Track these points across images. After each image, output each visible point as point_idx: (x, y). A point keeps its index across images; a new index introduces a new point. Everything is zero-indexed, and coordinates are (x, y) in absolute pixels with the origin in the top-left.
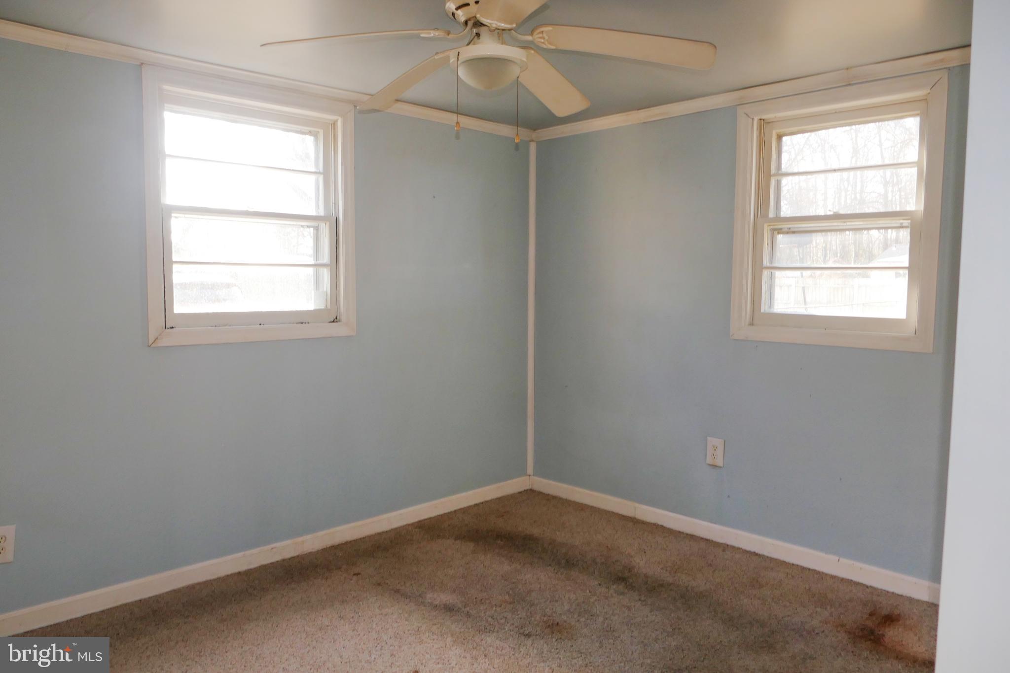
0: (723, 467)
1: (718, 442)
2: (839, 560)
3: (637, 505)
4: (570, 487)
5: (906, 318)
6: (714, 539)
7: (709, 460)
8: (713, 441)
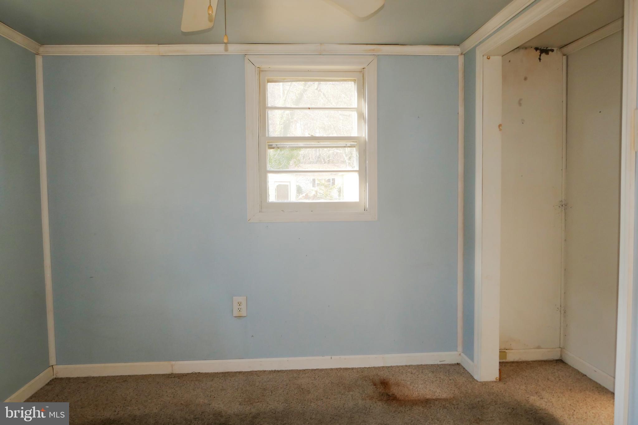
0: (247, 315)
1: (242, 299)
2: (331, 358)
3: (173, 363)
4: (103, 365)
5: (360, 201)
6: (244, 370)
7: (236, 313)
8: (237, 299)
